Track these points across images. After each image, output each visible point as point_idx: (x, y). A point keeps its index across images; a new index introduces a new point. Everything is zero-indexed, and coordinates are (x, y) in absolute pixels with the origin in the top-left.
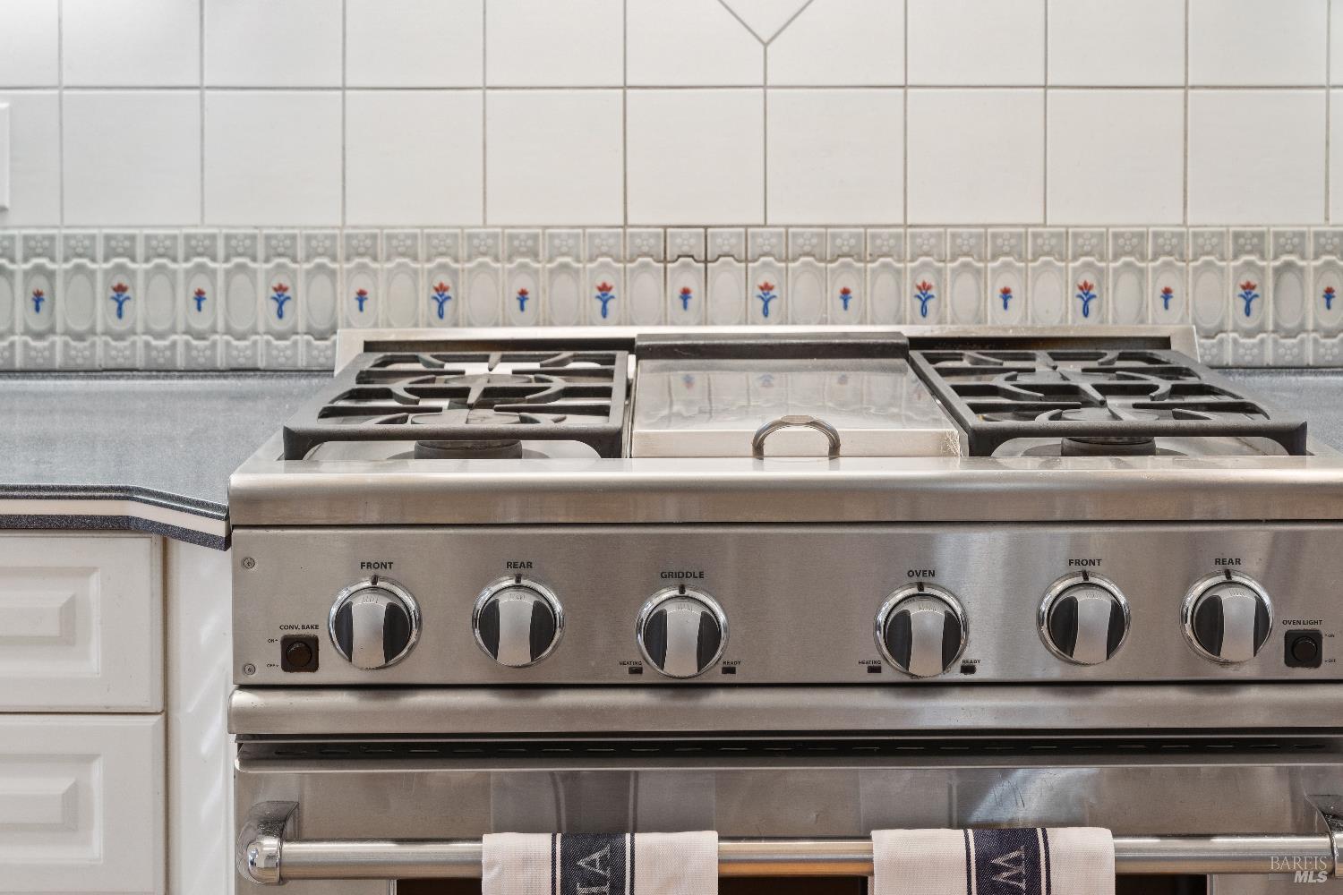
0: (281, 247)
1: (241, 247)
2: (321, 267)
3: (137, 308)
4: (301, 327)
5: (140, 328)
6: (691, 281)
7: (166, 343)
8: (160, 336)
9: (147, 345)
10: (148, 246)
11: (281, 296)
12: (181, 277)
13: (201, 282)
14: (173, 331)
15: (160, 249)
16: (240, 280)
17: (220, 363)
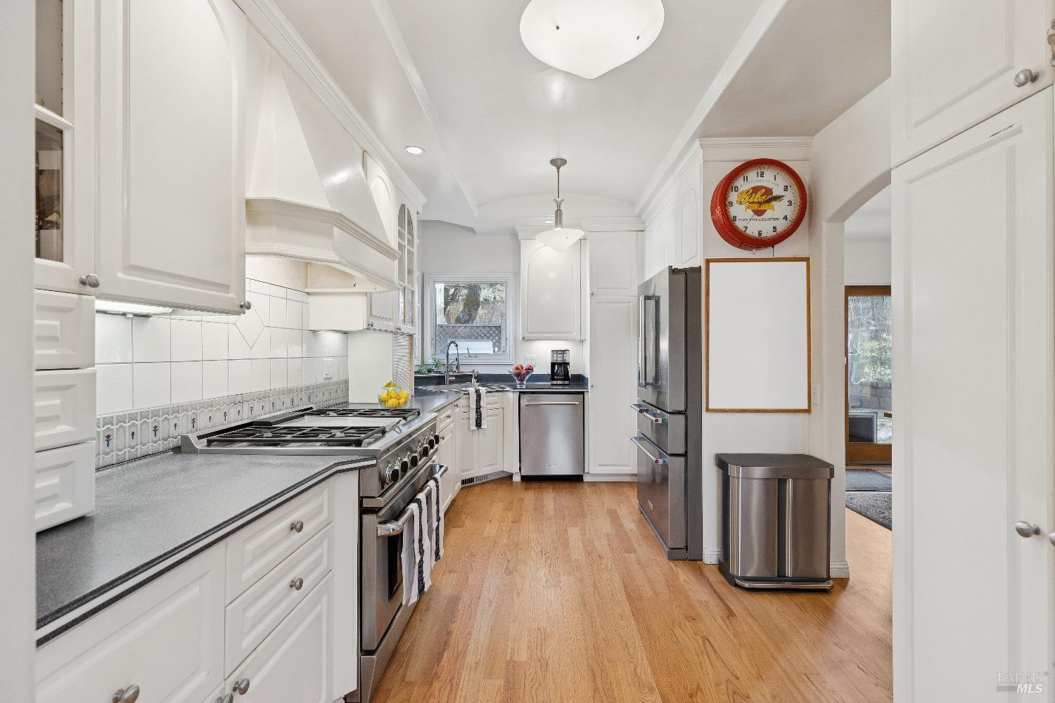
0: (155, 414)
1: (145, 415)
2: (166, 418)
3: (113, 442)
4: (161, 438)
5: (115, 449)
6: (240, 408)
7: (122, 452)
8: (120, 450)
9: (117, 454)
10: (117, 420)
11: (155, 429)
12: (127, 428)
13: (133, 429)
14: (125, 448)
15: (121, 419)
16: (145, 426)
17: (139, 455)
